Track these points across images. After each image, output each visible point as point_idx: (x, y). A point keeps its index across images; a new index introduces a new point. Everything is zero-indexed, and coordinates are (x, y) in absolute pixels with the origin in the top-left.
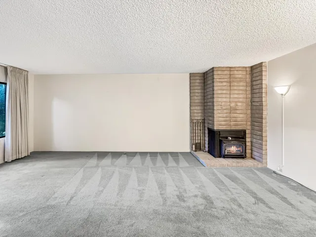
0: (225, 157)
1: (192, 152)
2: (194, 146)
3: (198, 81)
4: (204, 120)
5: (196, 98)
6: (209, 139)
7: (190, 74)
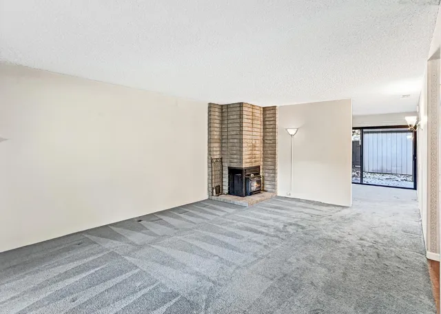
0: (251, 194)
1: (214, 198)
2: (214, 190)
3: (217, 114)
4: (221, 159)
5: (215, 133)
6: (229, 180)
7: (210, 104)
